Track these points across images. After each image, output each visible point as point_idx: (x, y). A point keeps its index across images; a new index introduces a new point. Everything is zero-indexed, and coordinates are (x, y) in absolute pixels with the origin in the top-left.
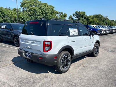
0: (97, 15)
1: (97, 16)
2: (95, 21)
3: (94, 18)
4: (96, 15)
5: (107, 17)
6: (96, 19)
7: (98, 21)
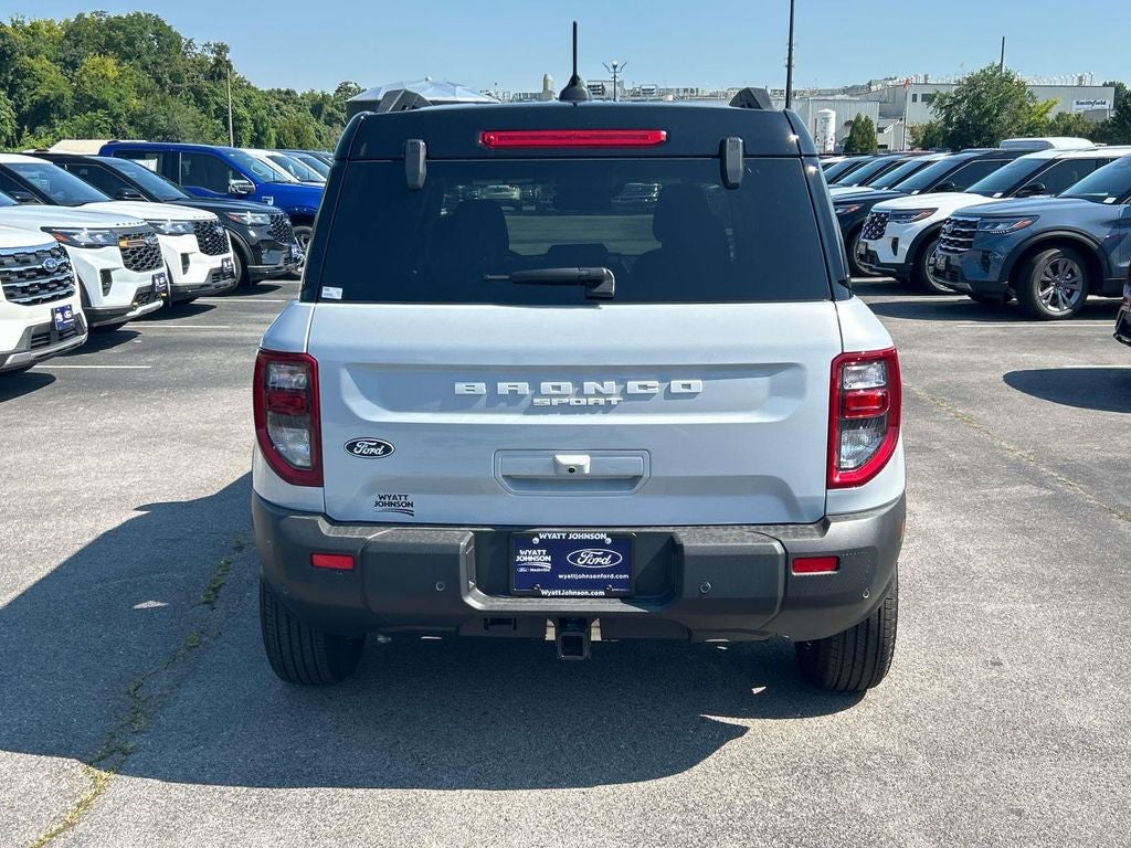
0: (114, 25)
1: (120, 35)
2: (109, 95)
3: (91, 61)
4: (98, 25)
5: (221, 49)
6: (111, 66)
7: (142, 92)
